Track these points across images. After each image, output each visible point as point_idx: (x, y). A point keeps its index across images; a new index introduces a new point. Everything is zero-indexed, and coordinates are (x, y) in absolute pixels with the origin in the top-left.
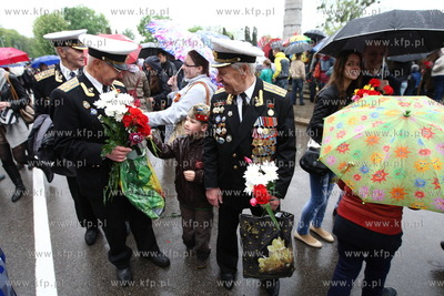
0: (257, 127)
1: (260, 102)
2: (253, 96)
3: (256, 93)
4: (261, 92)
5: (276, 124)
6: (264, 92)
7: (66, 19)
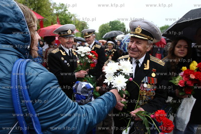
0: (144, 83)
1: (147, 67)
2: (143, 63)
3: (145, 62)
4: (148, 61)
5: (156, 82)
6: (150, 61)
7: (110, 25)
